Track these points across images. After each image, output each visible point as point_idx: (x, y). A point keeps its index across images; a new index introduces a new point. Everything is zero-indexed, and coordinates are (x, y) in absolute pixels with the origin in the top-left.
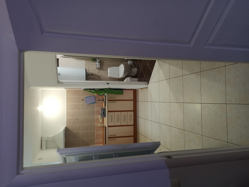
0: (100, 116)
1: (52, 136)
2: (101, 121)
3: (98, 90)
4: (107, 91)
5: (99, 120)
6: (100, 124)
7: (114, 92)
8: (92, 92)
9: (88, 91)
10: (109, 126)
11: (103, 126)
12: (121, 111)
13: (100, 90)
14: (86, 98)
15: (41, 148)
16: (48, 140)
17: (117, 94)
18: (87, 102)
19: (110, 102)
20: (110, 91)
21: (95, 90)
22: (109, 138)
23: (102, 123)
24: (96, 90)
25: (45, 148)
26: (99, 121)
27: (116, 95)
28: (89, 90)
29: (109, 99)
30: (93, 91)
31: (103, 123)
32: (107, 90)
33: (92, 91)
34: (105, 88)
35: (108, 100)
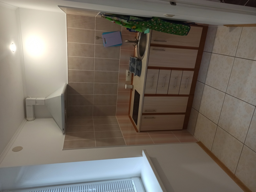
0: (127, 71)
1: (43, 99)
2: (128, 79)
3: (136, 21)
4: (157, 23)
5: (125, 77)
6: (126, 86)
7: (171, 28)
8: (122, 23)
9: (112, 20)
10: (145, 95)
11: (132, 88)
12: (172, 69)
13: (141, 20)
14: (104, 33)
15: (26, 116)
16: (37, 104)
17: (176, 33)
18: (106, 43)
19: (154, 49)
20: (163, 25)
21: (131, 18)
22: (143, 114)
23: (130, 83)
24: (132, 20)
25: (32, 118)
26: (125, 79)
27: (172, 35)
28: (116, 18)
29: (153, 42)
30: (125, 21)
31: (132, 84)
32: (156, 21)
33: (123, 20)
34: (153, 18)
35: (151, 45)
